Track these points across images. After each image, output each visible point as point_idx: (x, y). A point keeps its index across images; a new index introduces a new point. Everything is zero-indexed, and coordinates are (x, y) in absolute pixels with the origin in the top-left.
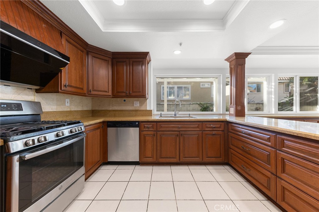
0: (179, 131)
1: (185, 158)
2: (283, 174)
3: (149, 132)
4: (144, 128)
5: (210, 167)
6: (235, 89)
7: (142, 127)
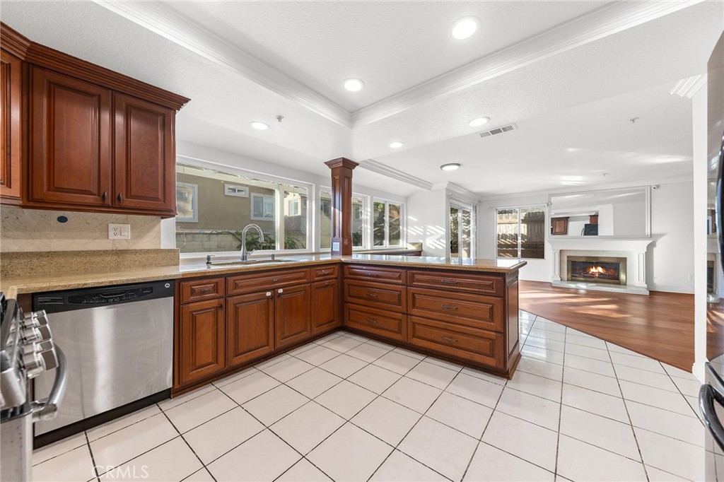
0: (274, 289)
1: (285, 338)
2: (415, 310)
3: (206, 302)
4: (192, 294)
5: (320, 342)
6: (341, 213)
7: (186, 292)
